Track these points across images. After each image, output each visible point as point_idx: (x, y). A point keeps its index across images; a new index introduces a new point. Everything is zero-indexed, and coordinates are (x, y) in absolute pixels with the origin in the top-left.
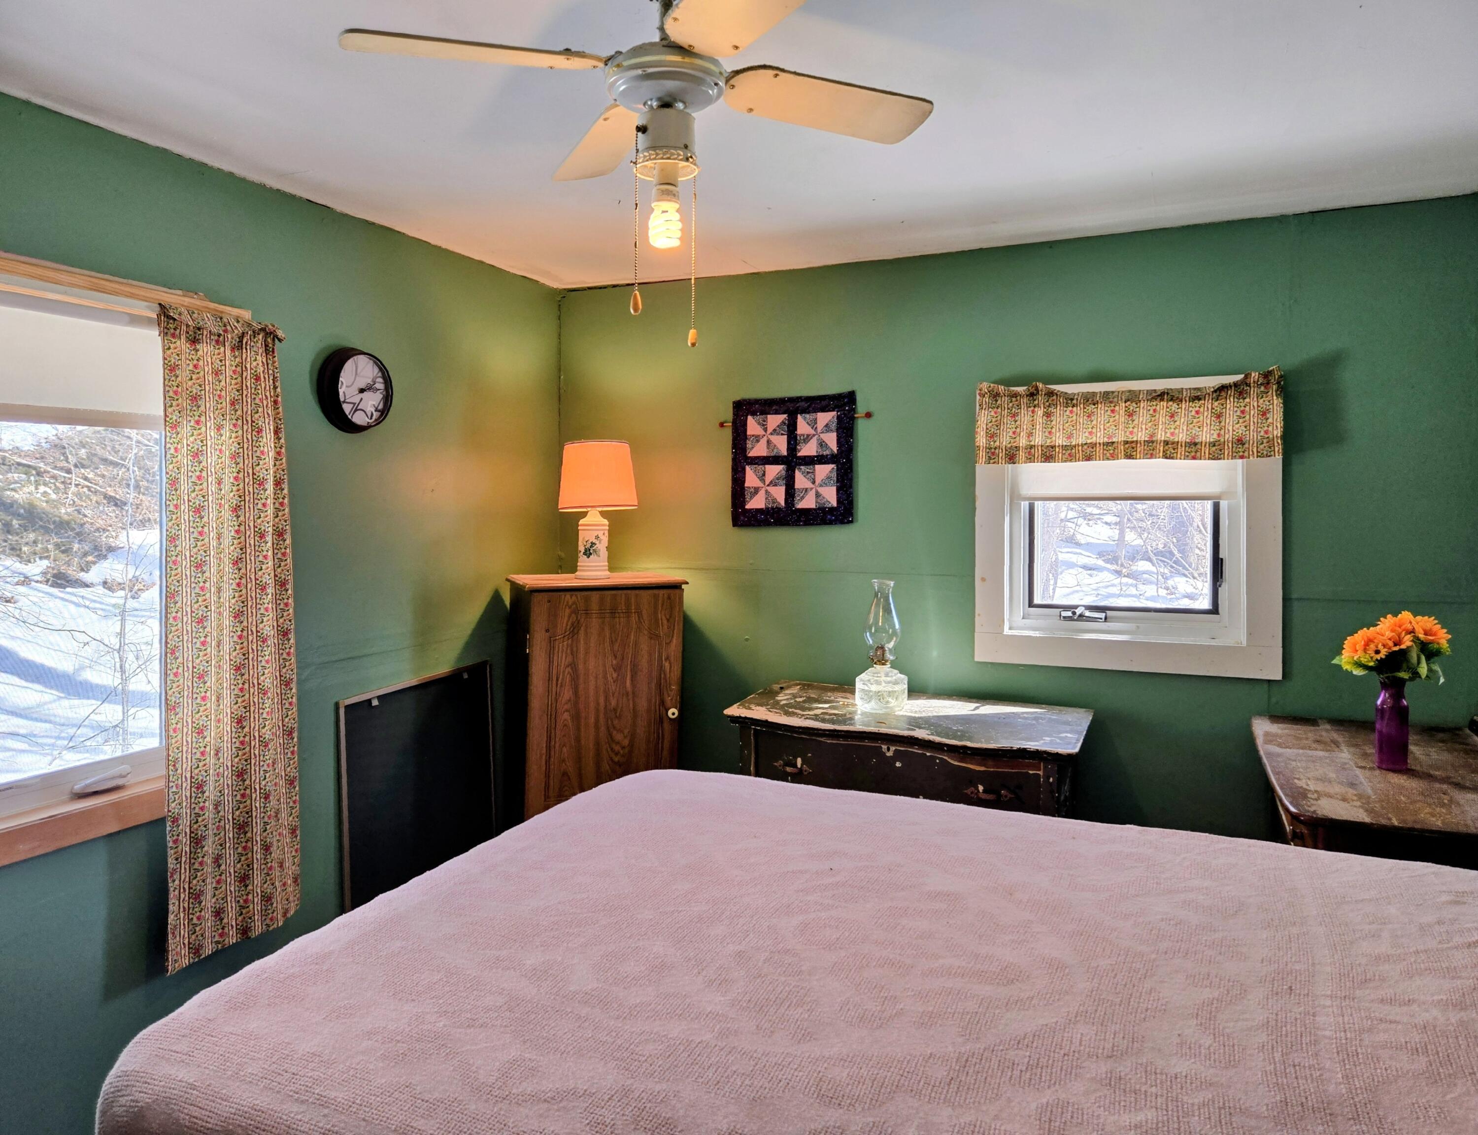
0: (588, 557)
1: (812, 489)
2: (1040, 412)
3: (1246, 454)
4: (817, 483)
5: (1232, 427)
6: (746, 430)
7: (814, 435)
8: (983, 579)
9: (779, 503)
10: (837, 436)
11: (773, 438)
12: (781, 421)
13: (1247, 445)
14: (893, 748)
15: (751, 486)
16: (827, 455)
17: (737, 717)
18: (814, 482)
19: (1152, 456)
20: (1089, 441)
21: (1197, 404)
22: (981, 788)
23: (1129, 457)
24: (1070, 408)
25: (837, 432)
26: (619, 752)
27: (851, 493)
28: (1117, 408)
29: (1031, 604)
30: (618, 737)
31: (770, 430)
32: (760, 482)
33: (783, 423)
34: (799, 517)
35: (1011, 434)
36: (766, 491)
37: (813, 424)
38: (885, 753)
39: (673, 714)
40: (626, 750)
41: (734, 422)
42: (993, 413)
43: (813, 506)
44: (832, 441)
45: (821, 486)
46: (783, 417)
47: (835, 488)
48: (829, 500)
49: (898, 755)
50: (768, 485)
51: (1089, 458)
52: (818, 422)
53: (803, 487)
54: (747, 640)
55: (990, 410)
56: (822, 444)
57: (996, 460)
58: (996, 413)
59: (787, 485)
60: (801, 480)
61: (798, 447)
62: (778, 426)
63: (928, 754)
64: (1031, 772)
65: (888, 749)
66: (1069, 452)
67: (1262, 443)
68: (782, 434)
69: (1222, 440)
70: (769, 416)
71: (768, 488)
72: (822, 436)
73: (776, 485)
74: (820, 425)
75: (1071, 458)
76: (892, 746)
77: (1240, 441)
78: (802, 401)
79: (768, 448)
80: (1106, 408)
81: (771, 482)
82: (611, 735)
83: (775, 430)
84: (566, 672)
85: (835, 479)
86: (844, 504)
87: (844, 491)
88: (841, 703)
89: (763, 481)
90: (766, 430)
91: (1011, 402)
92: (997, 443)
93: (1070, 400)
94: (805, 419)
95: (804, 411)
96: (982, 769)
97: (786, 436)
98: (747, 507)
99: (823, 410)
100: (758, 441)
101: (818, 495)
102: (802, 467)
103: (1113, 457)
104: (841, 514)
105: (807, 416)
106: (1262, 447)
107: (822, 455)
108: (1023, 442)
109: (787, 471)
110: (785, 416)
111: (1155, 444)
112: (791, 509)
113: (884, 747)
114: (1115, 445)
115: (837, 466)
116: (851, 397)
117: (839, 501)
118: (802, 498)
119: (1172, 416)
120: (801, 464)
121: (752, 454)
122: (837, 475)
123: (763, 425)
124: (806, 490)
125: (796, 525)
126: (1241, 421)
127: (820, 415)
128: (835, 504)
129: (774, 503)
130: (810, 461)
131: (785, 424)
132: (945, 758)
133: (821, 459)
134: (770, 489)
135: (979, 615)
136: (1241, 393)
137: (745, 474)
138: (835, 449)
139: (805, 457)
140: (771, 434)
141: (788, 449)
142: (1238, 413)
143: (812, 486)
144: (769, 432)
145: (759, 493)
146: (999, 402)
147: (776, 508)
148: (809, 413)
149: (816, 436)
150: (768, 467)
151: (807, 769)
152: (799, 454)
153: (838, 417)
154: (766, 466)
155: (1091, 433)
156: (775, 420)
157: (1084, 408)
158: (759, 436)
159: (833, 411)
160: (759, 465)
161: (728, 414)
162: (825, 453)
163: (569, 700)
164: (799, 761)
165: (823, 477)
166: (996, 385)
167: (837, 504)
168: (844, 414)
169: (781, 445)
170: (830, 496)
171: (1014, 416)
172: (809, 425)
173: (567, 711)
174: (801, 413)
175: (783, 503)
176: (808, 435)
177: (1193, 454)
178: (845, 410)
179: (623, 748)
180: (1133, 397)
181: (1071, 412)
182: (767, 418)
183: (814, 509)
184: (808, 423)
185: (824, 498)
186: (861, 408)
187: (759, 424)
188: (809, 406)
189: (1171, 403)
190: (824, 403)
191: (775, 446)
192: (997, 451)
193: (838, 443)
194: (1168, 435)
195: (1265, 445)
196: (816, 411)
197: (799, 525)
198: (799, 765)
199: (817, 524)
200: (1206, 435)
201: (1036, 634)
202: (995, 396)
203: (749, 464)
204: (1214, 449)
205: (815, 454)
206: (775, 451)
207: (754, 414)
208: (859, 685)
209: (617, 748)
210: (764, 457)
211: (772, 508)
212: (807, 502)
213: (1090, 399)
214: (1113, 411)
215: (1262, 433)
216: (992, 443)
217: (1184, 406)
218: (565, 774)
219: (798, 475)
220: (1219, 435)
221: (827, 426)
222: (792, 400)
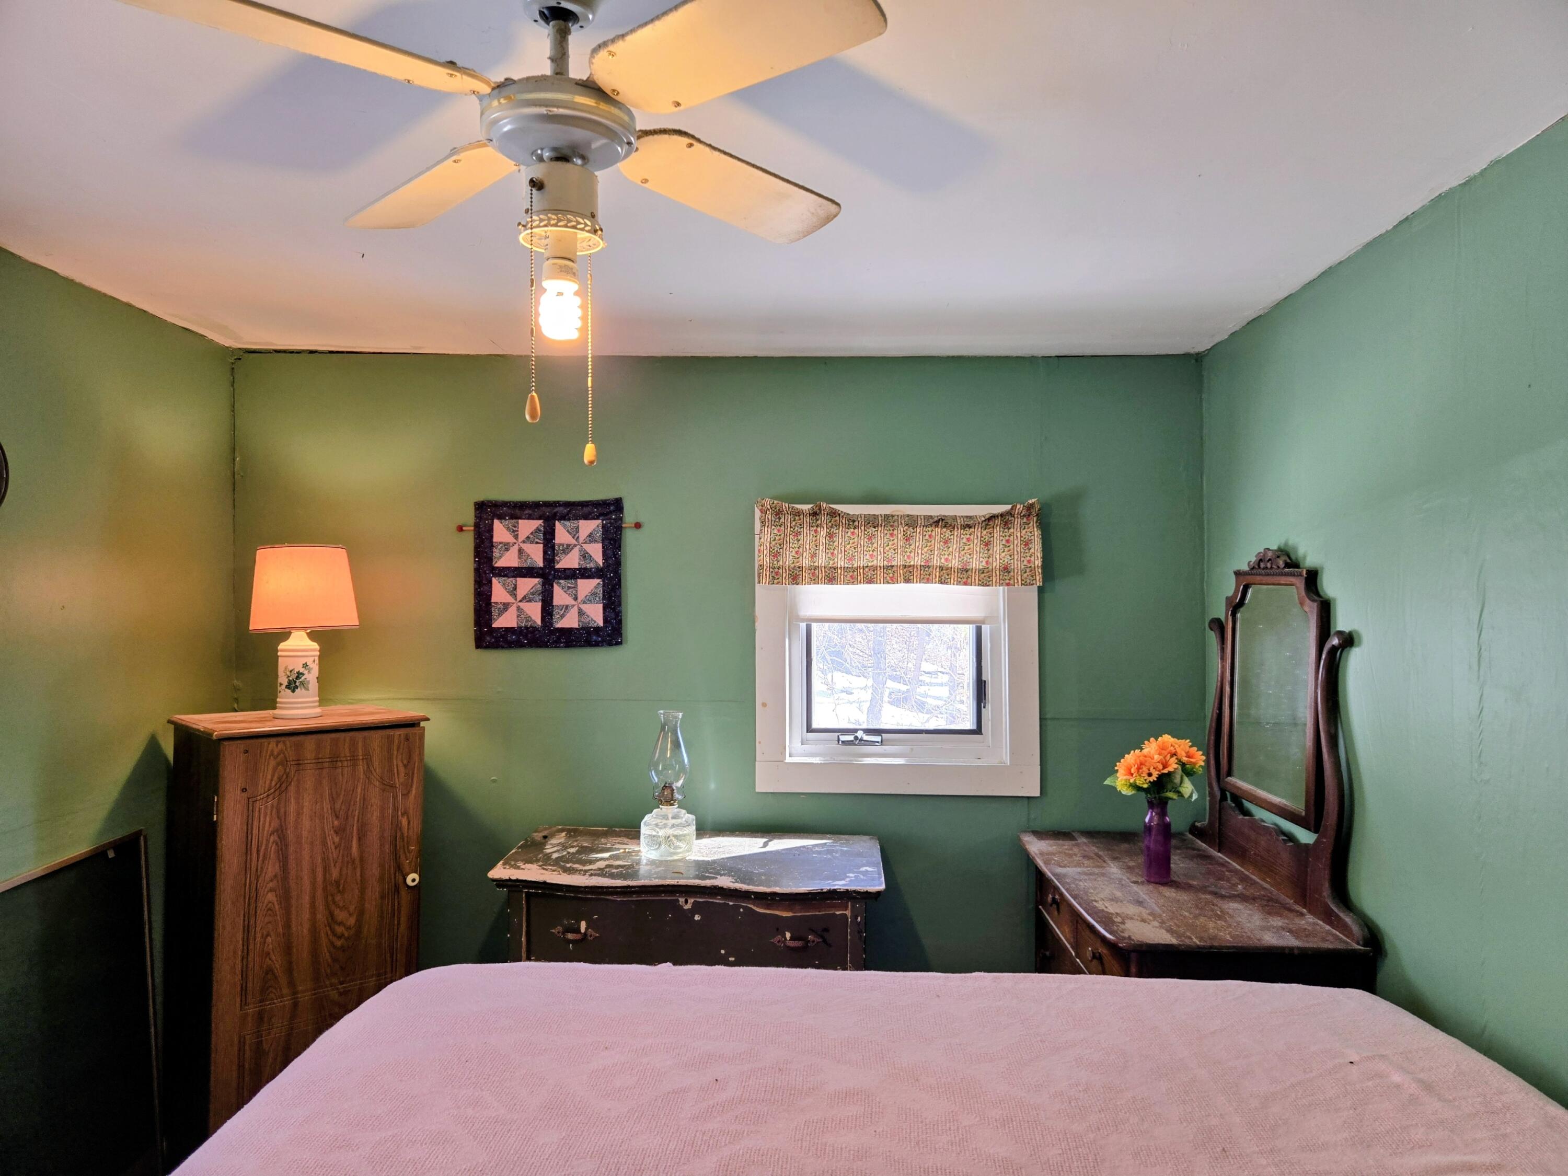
0: (293, 691)
1: (573, 606)
2: (823, 533)
3: (1012, 582)
4: (579, 600)
5: (999, 556)
6: (492, 537)
7: (575, 546)
8: (764, 705)
9: (535, 622)
10: (603, 547)
11: (524, 546)
12: (535, 527)
13: (1012, 574)
14: (691, 901)
15: (499, 601)
16: (591, 568)
17: (506, 880)
18: (576, 599)
19: (928, 581)
20: (870, 564)
21: (968, 531)
22: (788, 935)
23: (907, 581)
24: (852, 530)
25: (603, 543)
26: (343, 935)
27: (620, 612)
28: (895, 532)
29: (810, 729)
30: (341, 915)
31: (521, 538)
32: (511, 597)
33: (538, 530)
34: (559, 638)
35: (793, 554)
36: (518, 608)
37: (575, 533)
38: (682, 907)
39: (414, 880)
40: (352, 932)
41: (477, 526)
42: (776, 531)
43: (575, 625)
44: (596, 552)
45: (584, 603)
46: (538, 523)
47: (601, 605)
48: (594, 619)
49: (697, 907)
50: (520, 601)
51: (870, 581)
52: (580, 530)
53: (562, 603)
54: (494, 781)
55: (773, 527)
56: (585, 556)
57: (780, 580)
58: (779, 531)
59: (543, 601)
60: (560, 596)
61: (557, 558)
62: (532, 533)
63: (731, 903)
64: (838, 913)
65: (686, 902)
66: (851, 574)
67: (1026, 572)
68: (537, 543)
69: (991, 567)
70: (520, 521)
71: (520, 604)
72: (585, 546)
73: (530, 601)
74: (583, 534)
75: (853, 581)
76: (691, 897)
77: (1006, 569)
78: (560, 505)
79: (519, 558)
80: (886, 532)
81: (524, 598)
82: (332, 915)
83: (528, 537)
84: (271, 841)
85: (601, 595)
86: (611, 623)
87: (611, 609)
88: (622, 851)
89: (515, 596)
90: (516, 537)
91: (794, 520)
92: (781, 563)
93: (852, 521)
94: (565, 526)
95: (563, 518)
96: (790, 914)
97: (542, 545)
98: (493, 626)
99: (586, 517)
100: (507, 550)
101: (581, 613)
102: (561, 581)
103: (893, 581)
104: (608, 635)
105: (567, 523)
106: (1025, 575)
107: (586, 569)
108: (806, 562)
109: (544, 585)
110: (541, 522)
111: (931, 569)
112: (549, 629)
113: (682, 900)
114: (894, 569)
115: (603, 581)
116: (617, 505)
117: (606, 620)
118: (562, 616)
119: (946, 542)
120: (560, 578)
121: (500, 563)
122: (604, 592)
123: (514, 531)
124: (567, 607)
125: (556, 647)
126: (1006, 549)
127: (582, 523)
128: (601, 624)
129: (528, 621)
130: (573, 574)
131: (540, 531)
132: (750, 906)
133: (584, 573)
134: (522, 605)
135: (760, 743)
136: (1006, 524)
137: (491, 587)
138: (600, 562)
139: (565, 569)
140: (524, 542)
141: (544, 559)
142: (1004, 542)
143: (573, 602)
144: (520, 540)
145: (510, 610)
146: (782, 520)
147: (531, 627)
148: (569, 520)
149: (578, 547)
150: (520, 581)
151: (593, 933)
152: (557, 566)
153: (603, 527)
154: (518, 579)
155: (871, 556)
156: (528, 526)
157: (865, 530)
158: (509, 543)
159: (598, 518)
160: (509, 577)
161: (468, 517)
162: (588, 566)
163: (276, 876)
164: (583, 925)
165: (587, 593)
166: (780, 502)
167: (604, 623)
168: (611, 523)
169: (536, 554)
170: (596, 614)
171: (797, 534)
172: (570, 533)
173: (271, 890)
174: (560, 520)
175: (539, 622)
176: (568, 546)
177: (965, 580)
178: (610, 519)
179: (348, 928)
180: (912, 522)
181: (853, 533)
182: (518, 523)
183: (576, 629)
184: (568, 531)
185: (588, 616)
186: (629, 517)
187: (508, 529)
188: (569, 512)
189: (944, 530)
190: (586, 510)
191: (529, 555)
192: (780, 571)
193: (603, 555)
194: (943, 561)
195: (1027, 573)
196: (577, 518)
197: (559, 647)
198: (583, 930)
199: (581, 646)
200: (976, 563)
201: (816, 760)
202: (778, 513)
203: (495, 575)
204: (983, 575)
205: (577, 566)
206: (529, 561)
207: (501, 517)
208: (644, 830)
209: (339, 930)
210: (515, 568)
211: (526, 628)
212: (570, 621)
213: (872, 522)
214: (892, 535)
215: (1025, 563)
216: (775, 562)
217: (956, 534)
218: (270, 971)
219: (557, 589)
220: (987, 563)
221: (590, 535)
222: (547, 504)
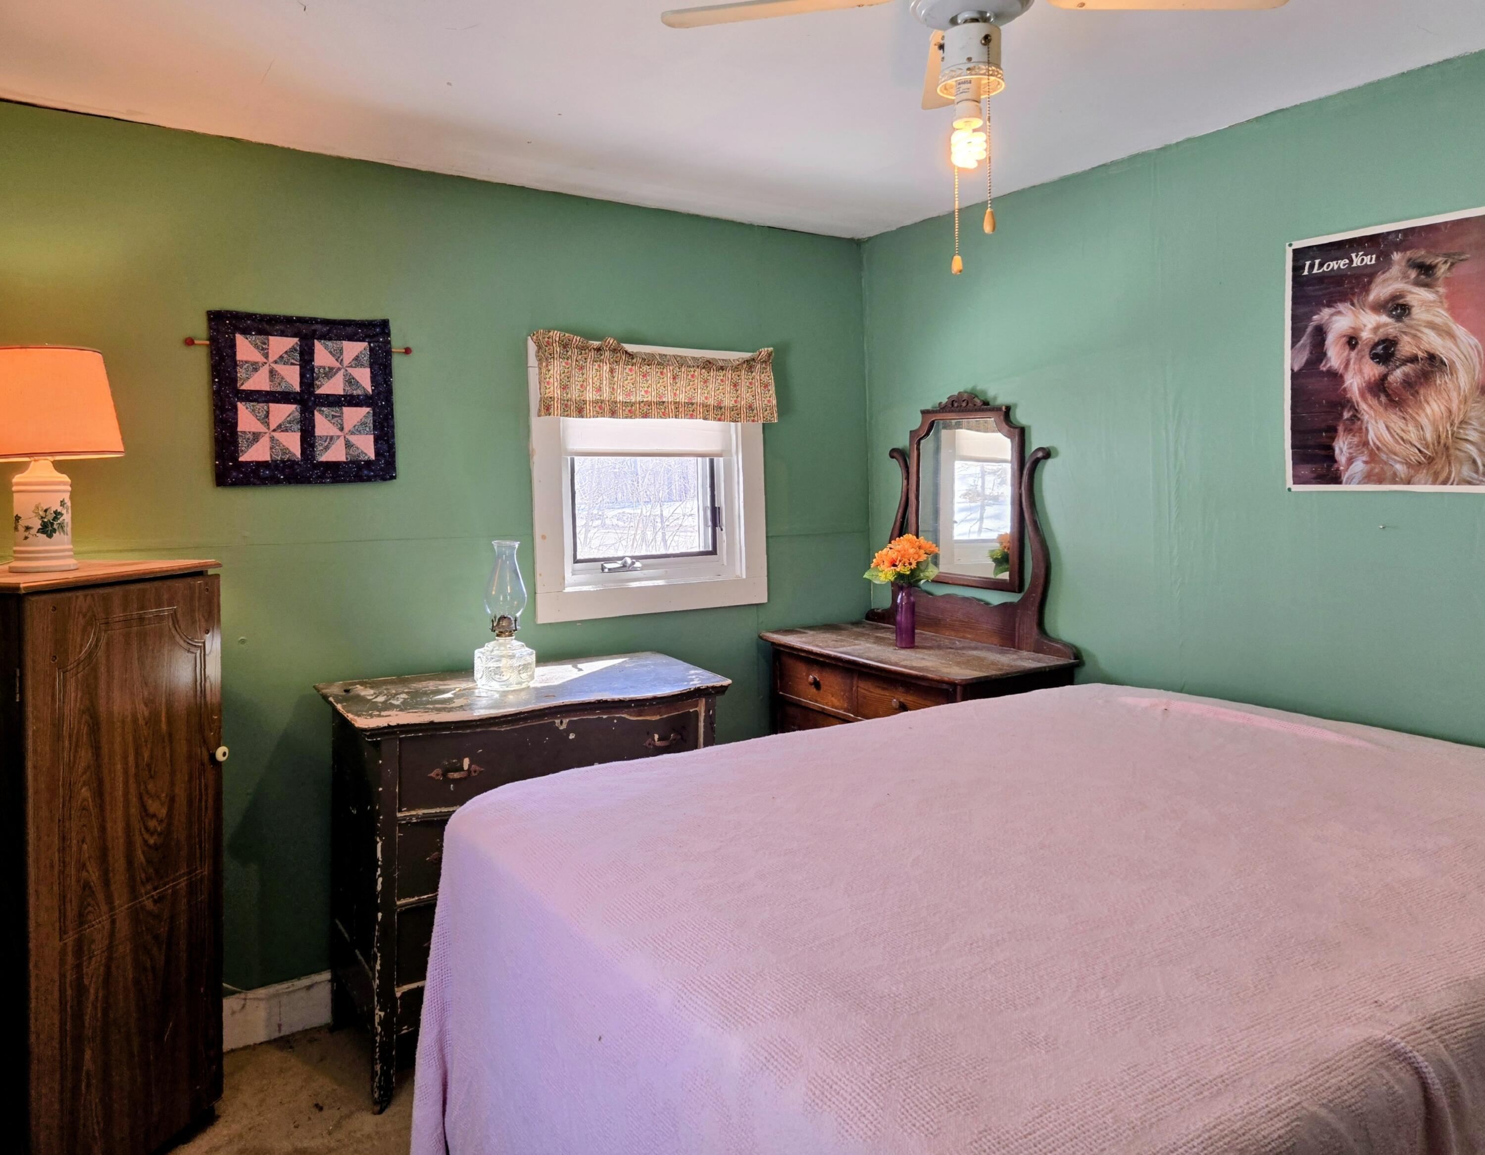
0: (50, 536)
1: (339, 437)
3: (756, 419)
4: (346, 430)
5: (746, 397)
6: (235, 354)
7: (339, 369)
8: (544, 537)
9: (294, 455)
10: (372, 372)
11: (279, 368)
12: (290, 346)
13: (755, 411)
14: (566, 721)
15: (247, 430)
16: (358, 395)
18: (342, 429)
19: (692, 417)
21: (722, 373)
22: (656, 737)
25: (371, 368)
26: (156, 831)
27: (393, 444)
29: (576, 561)
30: (153, 806)
31: (272, 358)
32: (262, 426)
33: (293, 349)
34: (324, 473)
35: (578, 387)
36: (272, 439)
37: (338, 354)
38: (557, 728)
39: (224, 754)
40: (164, 825)
41: (212, 339)
42: (564, 364)
43: (343, 458)
44: (364, 377)
45: (352, 433)
46: (293, 341)
47: (371, 437)
48: (365, 451)
49: (572, 726)
50: (274, 430)
52: (345, 353)
53: (326, 434)
54: (243, 641)
55: (561, 360)
56: (350, 381)
57: (569, 412)
58: (567, 364)
59: (302, 430)
60: (323, 425)
61: (317, 382)
62: (286, 352)
63: (605, 717)
64: (691, 710)
65: (561, 722)
66: (629, 408)
67: (766, 410)
68: (292, 364)
69: (739, 406)
70: (271, 338)
71: (274, 434)
72: (350, 370)
73: (286, 431)
74: (348, 356)
75: (631, 415)
76: (566, 717)
77: (750, 408)
78: (317, 323)
79: (272, 381)
80: (657, 370)
81: (280, 426)
82: (143, 806)
83: (281, 357)
84: (83, 721)
85: (371, 425)
86: (385, 457)
87: (385, 440)
89: (268, 425)
90: (266, 356)
91: (581, 354)
92: (569, 396)
94: (326, 347)
95: (323, 337)
96: (658, 717)
97: (298, 367)
98: (240, 459)
99: (351, 338)
100: (256, 370)
101: (348, 445)
102: (323, 409)
104: (381, 469)
105: (329, 343)
107: (352, 396)
109: (302, 412)
110: (296, 340)
111: (695, 405)
112: (312, 462)
113: (558, 721)
115: (374, 410)
116: (384, 325)
117: (377, 453)
118: (327, 448)
119: (705, 382)
120: (323, 405)
121: (247, 386)
122: (374, 421)
123: (263, 349)
124: (332, 438)
125: (321, 483)
126: (750, 390)
127: (346, 344)
128: (372, 456)
129: (283, 454)
130: (335, 402)
131: (296, 350)
132: (623, 716)
133: (351, 401)
134: (277, 435)
135: (540, 575)
136: (751, 367)
137: (236, 413)
138: (369, 390)
139: (328, 395)
140: (276, 362)
141: (301, 383)
142: (748, 384)
143: (339, 433)
144: (271, 359)
145: (261, 440)
147: (289, 460)
148: (330, 339)
149: (343, 371)
150: (273, 406)
151: (478, 768)
152: (318, 392)
153: (371, 350)
154: (271, 405)
156: (280, 344)
158: (257, 363)
159: (363, 341)
160: (259, 402)
161: (200, 329)
162: (355, 393)
164: (466, 762)
165: (355, 423)
167: (376, 456)
168: (379, 346)
169: (292, 377)
170: (366, 447)
171: (582, 368)
172: (333, 355)
173: (84, 784)
174: (319, 339)
175: (298, 453)
176: (331, 369)
177: (719, 416)
178: (378, 341)
179: (161, 821)
181: (631, 370)
182: (268, 340)
183: (344, 463)
184: (331, 352)
185: (358, 448)
186: (397, 341)
187: (256, 346)
188: (329, 331)
189: (704, 371)
190: (350, 330)
191: (283, 378)
192: (569, 403)
193: (372, 382)
194: (704, 399)
196: (340, 338)
197: (324, 483)
198: (466, 767)
199: (350, 482)
200: (728, 402)
201: (588, 588)
203: (241, 400)
204: (732, 413)
205: (342, 393)
206: (283, 385)
207: (245, 332)
209: (152, 824)
210: (267, 392)
211: (283, 461)
212: (336, 454)
215: (766, 402)
217: (712, 374)
218: (86, 886)
219: (319, 418)
220: (736, 401)
221: (357, 358)
222: (301, 320)
